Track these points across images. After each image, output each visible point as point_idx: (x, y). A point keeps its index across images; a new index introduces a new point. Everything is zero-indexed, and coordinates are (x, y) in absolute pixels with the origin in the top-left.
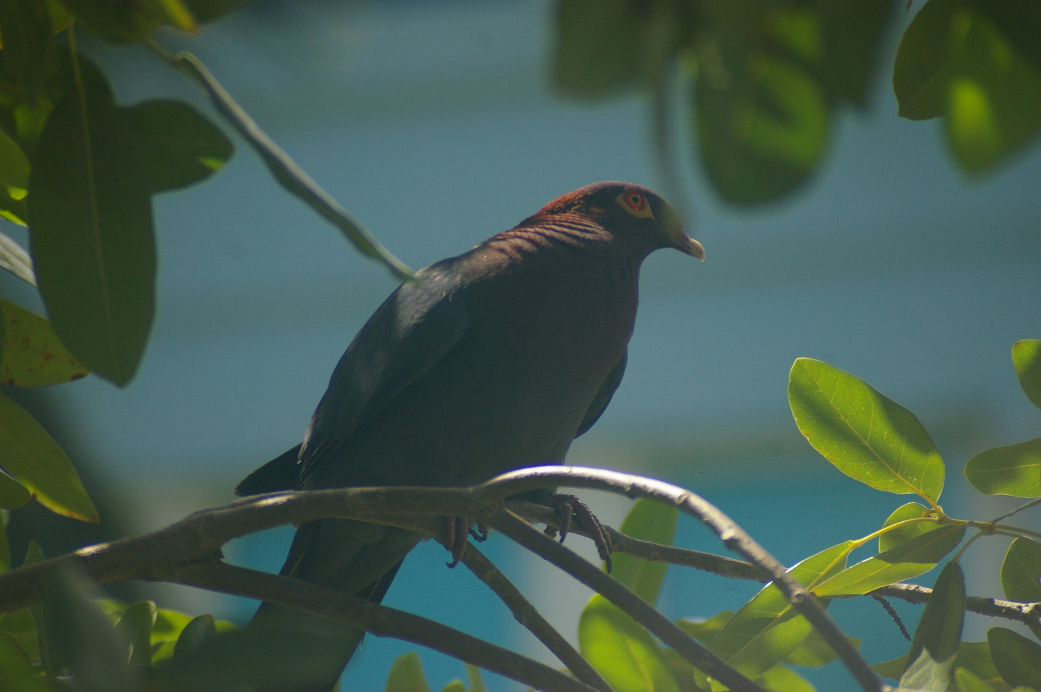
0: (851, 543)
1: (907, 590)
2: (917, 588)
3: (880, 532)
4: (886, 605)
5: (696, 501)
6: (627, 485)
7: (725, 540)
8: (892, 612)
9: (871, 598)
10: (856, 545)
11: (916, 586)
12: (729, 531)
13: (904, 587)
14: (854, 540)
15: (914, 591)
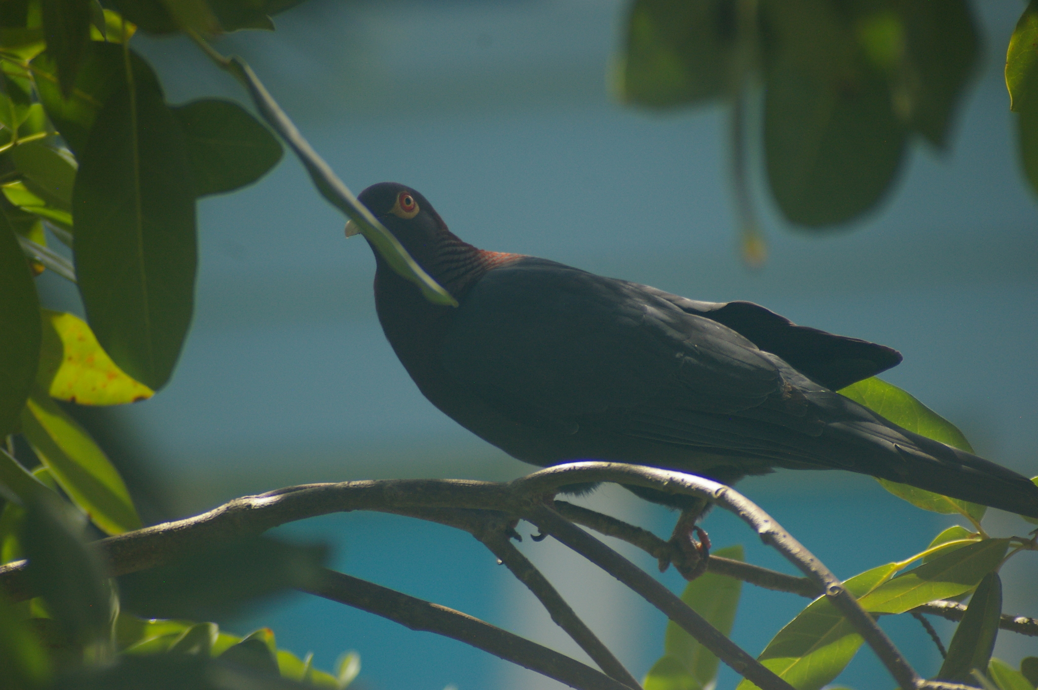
0: (893, 565)
1: (947, 608)
2: (958, 605)
3: (924, 555)
4: (926, 624)
5: (733, 495)
6: (665, 479)
7: (761, 533)
8: (931, 632)
9: (911, 616)
10: (899, 568)
11: (956, 603)
12: (766, 524)
13: (943, 604)
14: (897, 561)
15: (954, 608)
